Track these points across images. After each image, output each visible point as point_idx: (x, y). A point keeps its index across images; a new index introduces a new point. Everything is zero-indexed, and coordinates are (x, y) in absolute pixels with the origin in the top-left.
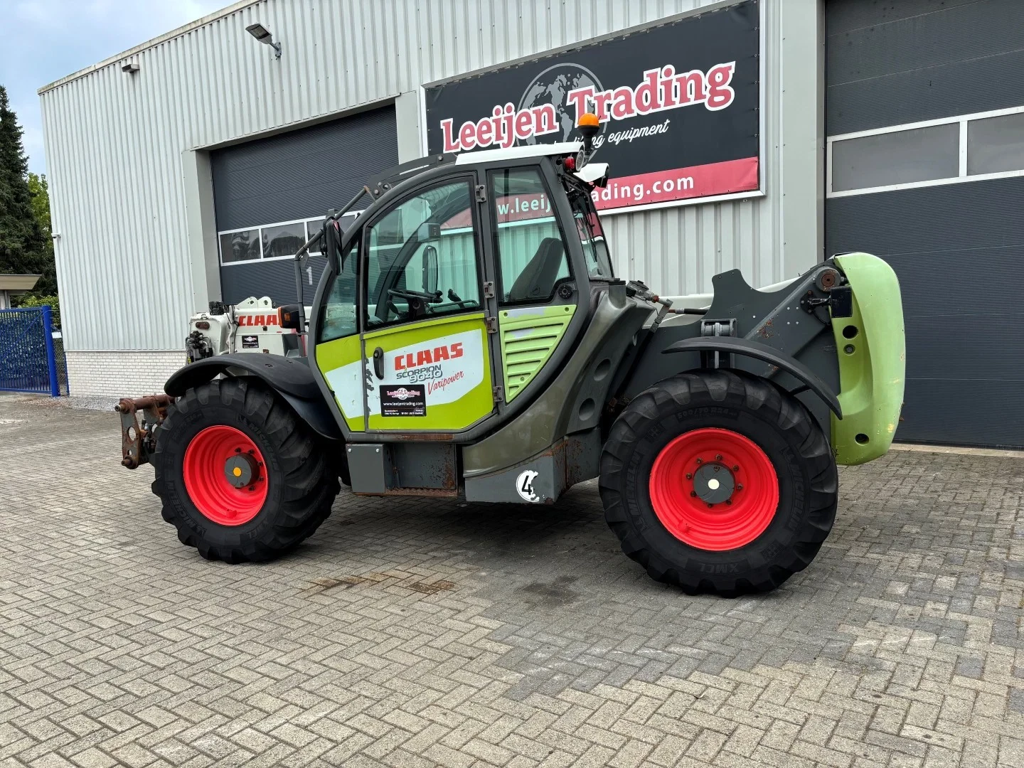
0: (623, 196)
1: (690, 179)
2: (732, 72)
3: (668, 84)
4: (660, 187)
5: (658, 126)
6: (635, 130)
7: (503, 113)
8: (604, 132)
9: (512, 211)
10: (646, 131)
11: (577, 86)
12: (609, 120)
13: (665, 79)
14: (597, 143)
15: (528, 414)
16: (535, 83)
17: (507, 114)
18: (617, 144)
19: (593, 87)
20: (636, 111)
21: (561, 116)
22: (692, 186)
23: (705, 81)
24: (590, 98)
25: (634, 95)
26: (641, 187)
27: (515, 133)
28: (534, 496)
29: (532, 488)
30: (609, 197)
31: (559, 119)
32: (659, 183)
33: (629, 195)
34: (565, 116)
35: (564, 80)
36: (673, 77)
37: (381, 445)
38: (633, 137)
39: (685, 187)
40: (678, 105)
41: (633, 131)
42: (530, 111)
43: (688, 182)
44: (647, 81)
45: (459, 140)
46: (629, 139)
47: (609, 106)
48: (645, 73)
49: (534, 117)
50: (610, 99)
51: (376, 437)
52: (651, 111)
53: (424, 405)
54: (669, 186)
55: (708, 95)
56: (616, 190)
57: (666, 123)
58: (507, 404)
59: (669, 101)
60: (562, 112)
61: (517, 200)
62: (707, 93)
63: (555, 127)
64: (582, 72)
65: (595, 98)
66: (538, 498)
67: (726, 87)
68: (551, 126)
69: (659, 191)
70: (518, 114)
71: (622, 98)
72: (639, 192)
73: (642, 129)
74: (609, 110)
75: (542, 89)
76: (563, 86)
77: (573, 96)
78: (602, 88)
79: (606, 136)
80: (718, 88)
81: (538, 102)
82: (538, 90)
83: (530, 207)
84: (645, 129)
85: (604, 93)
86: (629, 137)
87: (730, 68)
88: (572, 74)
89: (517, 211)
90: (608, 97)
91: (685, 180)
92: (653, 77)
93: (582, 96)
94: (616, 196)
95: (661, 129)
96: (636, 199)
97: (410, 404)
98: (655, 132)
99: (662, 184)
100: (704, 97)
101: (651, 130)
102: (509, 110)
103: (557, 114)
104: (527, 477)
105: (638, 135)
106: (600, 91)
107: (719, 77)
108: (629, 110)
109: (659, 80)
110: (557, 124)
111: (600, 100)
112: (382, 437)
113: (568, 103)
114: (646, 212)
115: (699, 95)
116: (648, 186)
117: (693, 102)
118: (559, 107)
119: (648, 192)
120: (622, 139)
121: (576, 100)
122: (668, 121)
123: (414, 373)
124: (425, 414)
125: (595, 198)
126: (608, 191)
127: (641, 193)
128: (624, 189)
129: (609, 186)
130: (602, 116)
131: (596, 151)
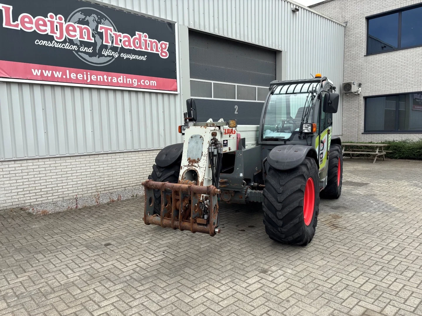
0: (128, 82)
1: (155, 82)
2: (168, 46)
3: (146, 41)
4: (144, 82)
6: (133, 55)
7: (56, 19)
8: (118, 51)
9: (65, 77)
11: (104, 24)
12: (121, 46)
13: (144, 38)
14: (115, 55)
16: (78, 11)
17: (59, 21)
18: (125, 58)
19: (112, 28)
20: (133, 47)
21: (95, 35)
22: (156, 85)
23: (159, 45)
24: (111, 33)
25: (132, 40)
26: (136, 80)
27: (65, 33)
30: (122, 82)
31: (93, 36)
32: (143, 80)
33: (131, 83)
34: (97, 36)
35: (96, 18)
36: (147, 39)
39: (153, 85)
40: (149, 51)
42: (76, 25)
43: (154, 83)
44: (137, 36)
45: (19, 22)
46: (130, 58)
47: (121, 40)
48: (137, 32)
49: (78, 30)
50: (121, 37)
52: (139, 49)
54: (147, 83)
55: (160, 52)
56: (125, 79)
59: (146, 48)
60: (96, 34)
61: (68, 71)
62: (160, 50)
63: (92, 40)
64: (106, 18)
65: (114, 34)
67: (166, 50)
68: (89, 38)
69: (143, 84)
70: (67, 24)
71: (126, 39)
72: (135, 82)
74: (121, 42)
75: (83, 17)
76: (95, 20)
77: (101, 28)
78: (117, 31)
79: (120, 53)
80: (163, 50)
81: (80, 22)
82: (81, 16)
83: (77, 77)
85: (118, 33)
86: (130, 57)
87: (167, 44)
88: (101, 17)
89: (68, 77)
90: (120, 36)
91: (153, 82)
92: (140, 36)
94: (125, 82)
95: (144, 58)
96: (134, 85)
98: (141, 59)
99: (145, 81)
100: (159, 51)
102: (60, 19)
103: (93, 34)
105: (134, 58)
106: (116, 31)
107: (164, 46)
108: (130, 45)
109: (142, 38)
110: (93, 39)
111: (117, 36)
114: (137, 92)
115: (157, 50)
116: (139, 81)
117: (155, 52)
118: (93, 30)
119: (139, 84)
120: (127, 57)
121: (103, 30)
122: (146, 56)
125: (115, 80)
126: (122, 79)
127: (136, 83)
128: (128, 80)
129: (122, 77)
130: (117, 43)
131: (114, 59)
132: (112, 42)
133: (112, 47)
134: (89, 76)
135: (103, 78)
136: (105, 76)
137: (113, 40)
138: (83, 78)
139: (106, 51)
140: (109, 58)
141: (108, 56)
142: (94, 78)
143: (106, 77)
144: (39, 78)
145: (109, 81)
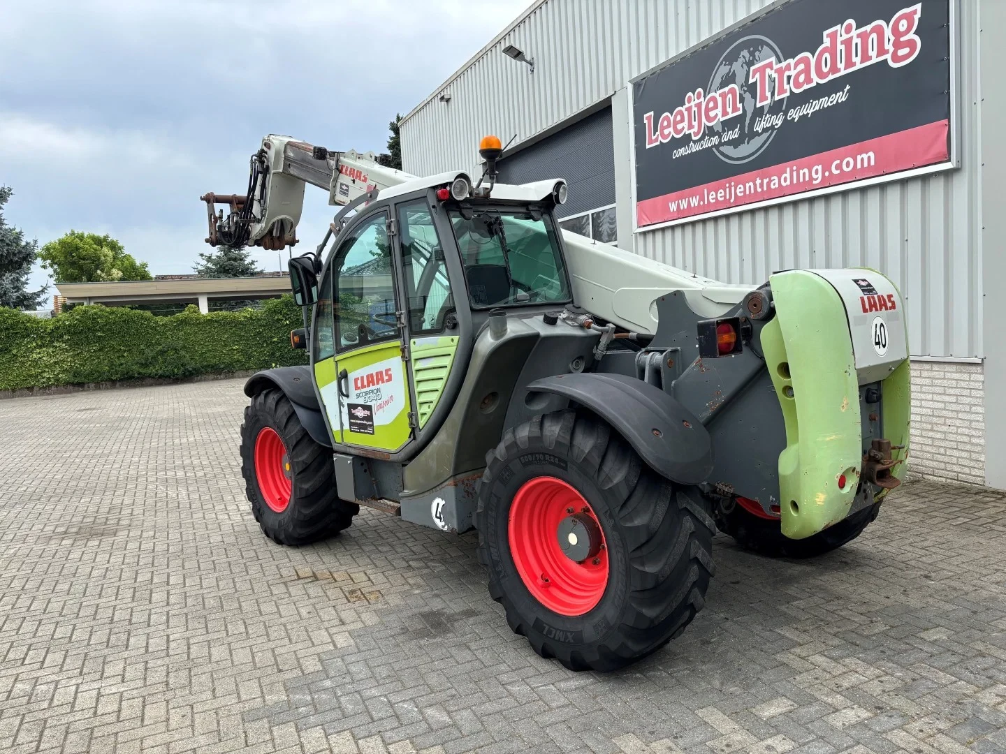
0: (802, 179)
1: (871, 154)
2: (917, 16)
3: (848, 43)
4: (838, 167)
5: (838, 94)
6: (814, 103)
7: (694, 100)
8: (784, 109)
9: (702, 203)
10: (825, 102)
11: (760, 60)
12: (788, 94)
13: (845, 36)
14: (777, 122)
15: (435, 442)
16: (721, 64)
17: (697, 101)
18: (796, 121)
19: (773, 59)
20: (816, 80)
21: (744, 96)
22: (872, 163)
23: (888, 32)
24: (771, 72)
25: (813, 61)
26: (820, 168)
27: (704, 120)
28: (443, 523)
29: (442, 516)
30: (788, 182)
31: (742, 100)
32: (838, 162)
33: (807, 179)
34: (748, 96)
35: (747, 55)
36: (854, 33)
37: (351, 458)
38: (812, 110)
39: (866, 165)
40: (859, 66)
41: (812, 103)
42: (717, 95)
43: (869, 158)
44: (827, 42)
45: (658, 133)
46: (808, 114)
47: (789, 77)
48: (825, 33)
49: (720, 100)
50: (789, 70)
51: (349, 450)
52: (831, 77)
53: (373, 425)
54: (848, 164)
55: (892, 49)
56: (795, 173)
57: (846, 90)
58: (420, 430)
59: (849, 63)
60: (745, 92)
61: (706, 189)
62: (889, 47)
63: (739, 109)
64: (763, 43)
65: (776, 71)
66: (446, 527)
67: (911, 36)
68: (735, 109)
69: (838, 172)
70: (707, 99)
71: (801, 67)
72: (818, 173)
73: (821, 100)
74: (789, 83)
75: (728, 68)
76: (746, 63)
77: (755, 72)
78: (782, 59)
79: (786, 113)
80: (902, 39)
81: (723, 85)
83: (716, 198)
84: (824, 99)
85: (783, 64)
86: (808, 111)
87: (915, 12)
88: (755, 46)
89: (706, 202)
90: (788, 68)
91: (865, 156)
92: (833, 37)
93: (762, 70)
94: (795, 181)
95: (841, 97)
96: (815, 182)
97: (365, 422)
98: (835, 102)
99: (841, 162)
100: (887, 52)
101: (831, 100)
102: (699, 96)
103: (741, 95)
104: (438, 504)
105: (817, 108)
106: (780, 62)
107: (903, 25)
108: (809, 80)
109: (839, 40)
110: (740, 106)
111: (780, 72)
112: (352, 451)
113: (751, 81)
114: (827, 197)
115: (882, 51)
116: (827, 167)
117: (875, 60)
118: (742, 86)
119: (827, 174)
120: (801, 114)
121: (758, 75)
122: (848, 87)
123: (366, 394)
124: (373, 433)
125: (774, 184)
126: (788, 175)
127: (820, 175)
128: (801, 172)
129: (788, 169)
130: (782, 91)
131: (775, 132)
132: (773, 94)
133: (772, 105)
134: (733, 188)
135: (755, 185)
136: (758, 179)
137: (774, 87)
138: (725, 196)
139: (761, 121)
140: (766, 135)
141: (765, 130)
142: (740, 190)
143: (760, 181)
144: (676, 216)
145: (765, 189)
